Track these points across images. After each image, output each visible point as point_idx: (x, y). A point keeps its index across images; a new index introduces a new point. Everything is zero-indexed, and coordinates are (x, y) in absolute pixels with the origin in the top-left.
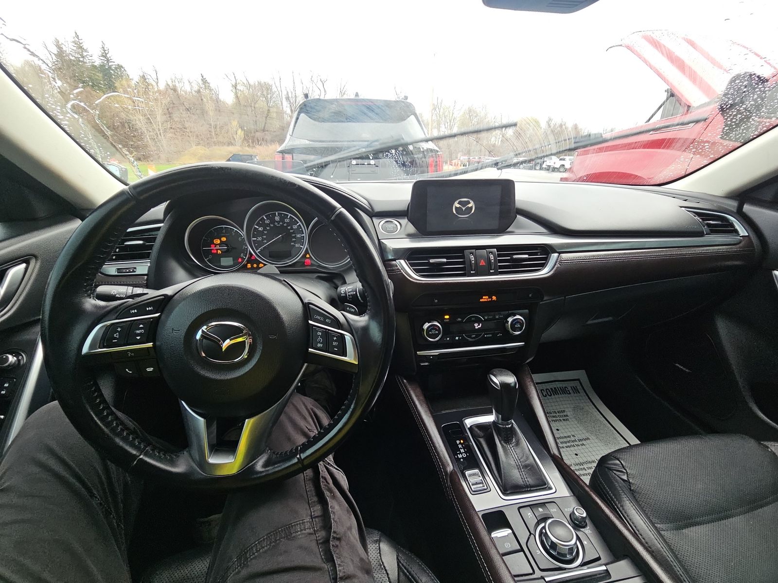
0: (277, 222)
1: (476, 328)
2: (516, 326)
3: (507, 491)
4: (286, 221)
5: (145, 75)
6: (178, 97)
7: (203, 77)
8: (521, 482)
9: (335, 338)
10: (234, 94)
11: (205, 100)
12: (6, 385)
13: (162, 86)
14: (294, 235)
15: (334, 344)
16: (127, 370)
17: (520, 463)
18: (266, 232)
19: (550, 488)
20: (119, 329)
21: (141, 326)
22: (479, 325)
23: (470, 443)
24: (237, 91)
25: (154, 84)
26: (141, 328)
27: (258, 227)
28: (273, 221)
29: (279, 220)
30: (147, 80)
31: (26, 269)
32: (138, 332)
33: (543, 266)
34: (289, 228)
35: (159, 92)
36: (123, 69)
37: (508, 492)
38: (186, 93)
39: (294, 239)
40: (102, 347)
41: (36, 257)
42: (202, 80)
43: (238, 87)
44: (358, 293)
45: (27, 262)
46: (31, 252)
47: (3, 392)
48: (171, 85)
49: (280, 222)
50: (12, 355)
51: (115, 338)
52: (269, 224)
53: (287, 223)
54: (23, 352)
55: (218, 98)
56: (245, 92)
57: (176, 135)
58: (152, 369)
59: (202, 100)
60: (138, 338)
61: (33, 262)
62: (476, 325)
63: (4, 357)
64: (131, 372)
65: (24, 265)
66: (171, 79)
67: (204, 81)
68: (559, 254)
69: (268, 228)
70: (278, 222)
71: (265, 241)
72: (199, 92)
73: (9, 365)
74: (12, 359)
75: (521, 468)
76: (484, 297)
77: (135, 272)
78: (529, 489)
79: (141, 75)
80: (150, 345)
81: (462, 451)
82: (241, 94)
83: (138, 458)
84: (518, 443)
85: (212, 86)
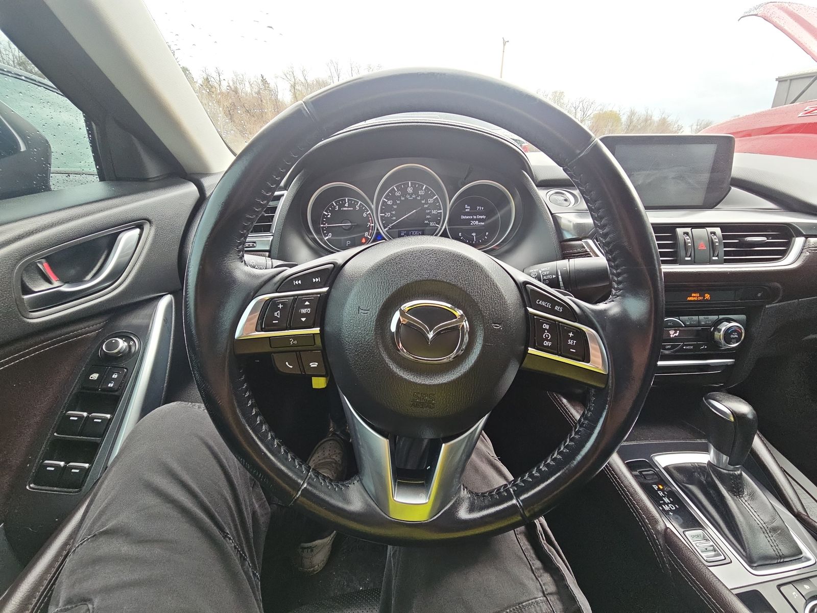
0: (409, 194)
1: (672, 336)
2: (732, 336)
3: (755, 563)
4: (420, 193)
5: (209, 77)
6: (239, 98)
7: (263, 78)
8: (771, 552)
9: (571, 334)
10: (292, 94)
11: (264, 101)
12: (115, 376)
13: (224, 88)
14: (429, 211)
15: (570, 342)
16: (287, 363)
17: (764, 525)
18: (395, 207)
19: (808, 560)
20: (280, 306)
21: (307, 303)
22: (675, 333)
23: (674, 488)
24: (296, 91)
25: (217, 86)
26: (307, 307)
27: (387, 201)
28: (404, 192)
29: (411, 191)
30: (211, 83)
31: (140, 235)
32: (304, 311)
33: (783, 253)
34: (423, 202)
35: (221, 93)
36: (188, 72)
37: (755, 565)
38: (246, 95)
39: (428, 217)
40: (260, 329)
41: (150, 221)
42: (262, 81)
43: (297, 87)
44: (560, 277)
45: (141, 227)
46: (145, 216)
47: (111, 385)
48: (232, 87)
49: (412, 194)
50: (122, 339)
51: (276, 319)
52: (400, 197)
53: (421, 196)
54: (134, 337)
55: (277, 99)
56: (303, 92)
57: (236, 137)
58: (317, 364)
59: (261, 101)
60: (303, 319)
61: (147, 227)
62: (672, 332)
63: (113, 341)
64: (291, 367)
65: (138, 231)
66: (233, 81)
67: (264, 81)
68: (807, 238)
69: (398, 202)
70: (411, 195)
71: (394, 218)
72: (258, 93)
73: (119, 352)
74: (122, 344)
75: (768, 531)
76: (693, 295)
77: (254, 247)
78: (782, 561)
79: (205, 77)
80: (317, 330)
81: (666, 500)
82: (299, 94)
83: (303, 488)
84: (752, 495)
85: (272, 86)
